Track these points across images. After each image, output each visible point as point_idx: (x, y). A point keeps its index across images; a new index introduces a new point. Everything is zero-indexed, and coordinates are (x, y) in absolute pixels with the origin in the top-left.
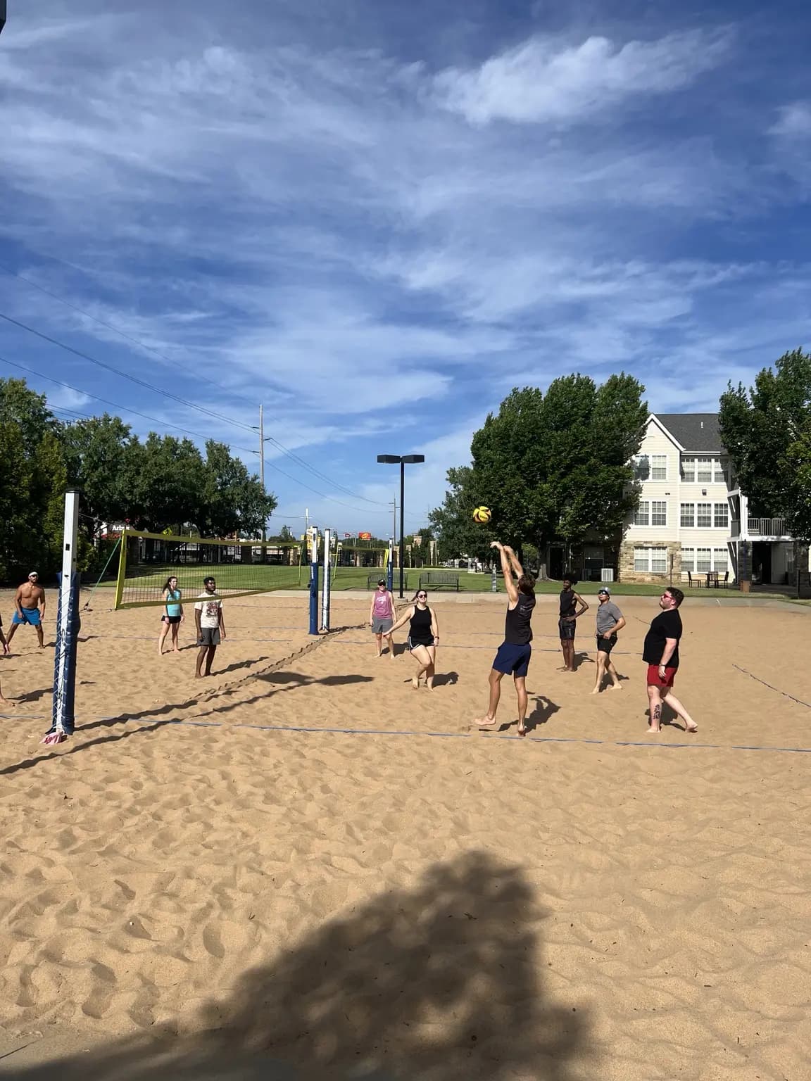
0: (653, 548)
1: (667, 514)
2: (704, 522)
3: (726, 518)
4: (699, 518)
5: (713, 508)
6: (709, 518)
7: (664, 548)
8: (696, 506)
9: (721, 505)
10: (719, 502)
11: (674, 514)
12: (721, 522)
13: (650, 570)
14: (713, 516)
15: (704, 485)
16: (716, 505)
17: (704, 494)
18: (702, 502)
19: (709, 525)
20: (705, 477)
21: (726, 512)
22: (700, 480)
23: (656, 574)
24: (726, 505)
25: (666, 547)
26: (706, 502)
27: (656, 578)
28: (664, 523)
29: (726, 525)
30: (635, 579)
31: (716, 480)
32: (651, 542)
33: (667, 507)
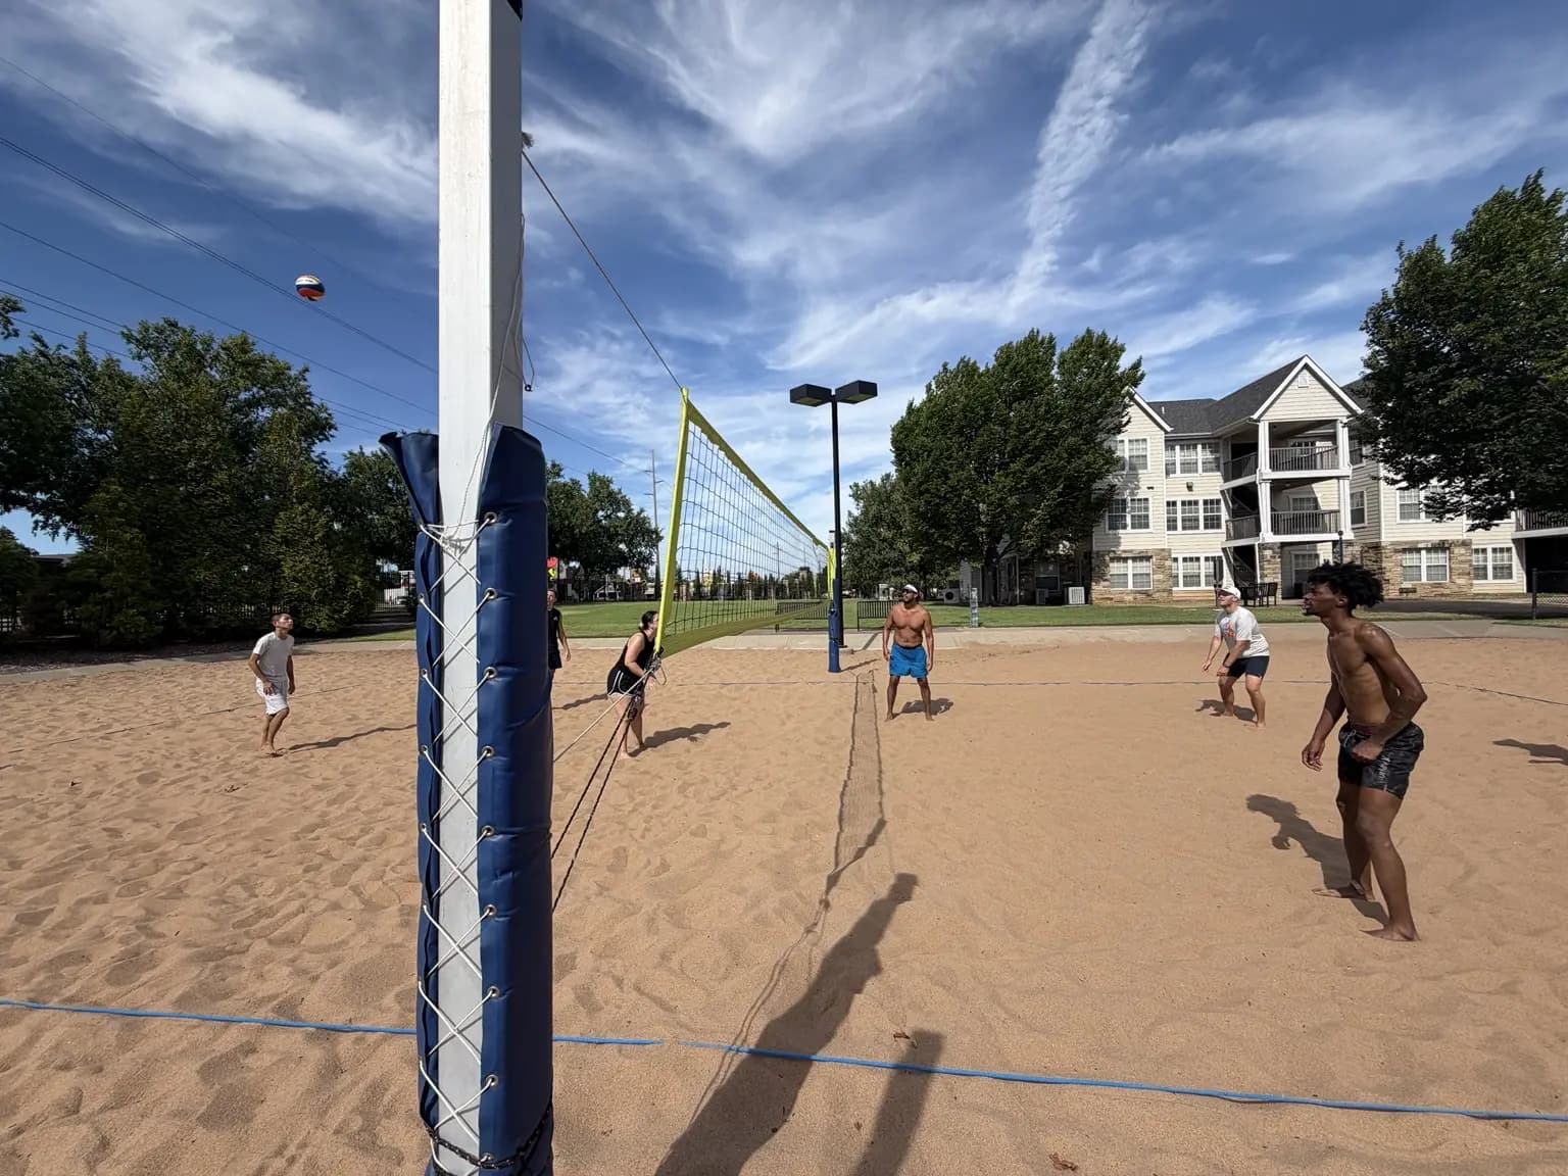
0: (1134, 559)
1: (1150, 513)
2: (1190, 524)
3: (1219, 518)
4: (1184, 520)
5: (1201, 506)
6: (1197, 519)
7: (1148, 558)
8: (1179, 504)
9: (1212, 502)
10: (1209, 498)
11: (1157, 514)
12: (1212, 523)
13: (1130, 586)
14: (1201, 515)
15: (1190, 477)
16: (1205, 502)
17: (1190, 488)
18: (1187, 499)
19: (1197, 528)
20: (1189, 467)
21: (1219, 510)
22: (1183, 471)
23: (1139, 592)
24: (1218, 501)
25: (1151, 557)
26: (1192, 498)
27: (1139, 596)
28: (1147, 526)
29: (1219, 526)
30: (1111, 599)
31: (1204, 471)
32: (1131, 551)
33: (1150, 505)
